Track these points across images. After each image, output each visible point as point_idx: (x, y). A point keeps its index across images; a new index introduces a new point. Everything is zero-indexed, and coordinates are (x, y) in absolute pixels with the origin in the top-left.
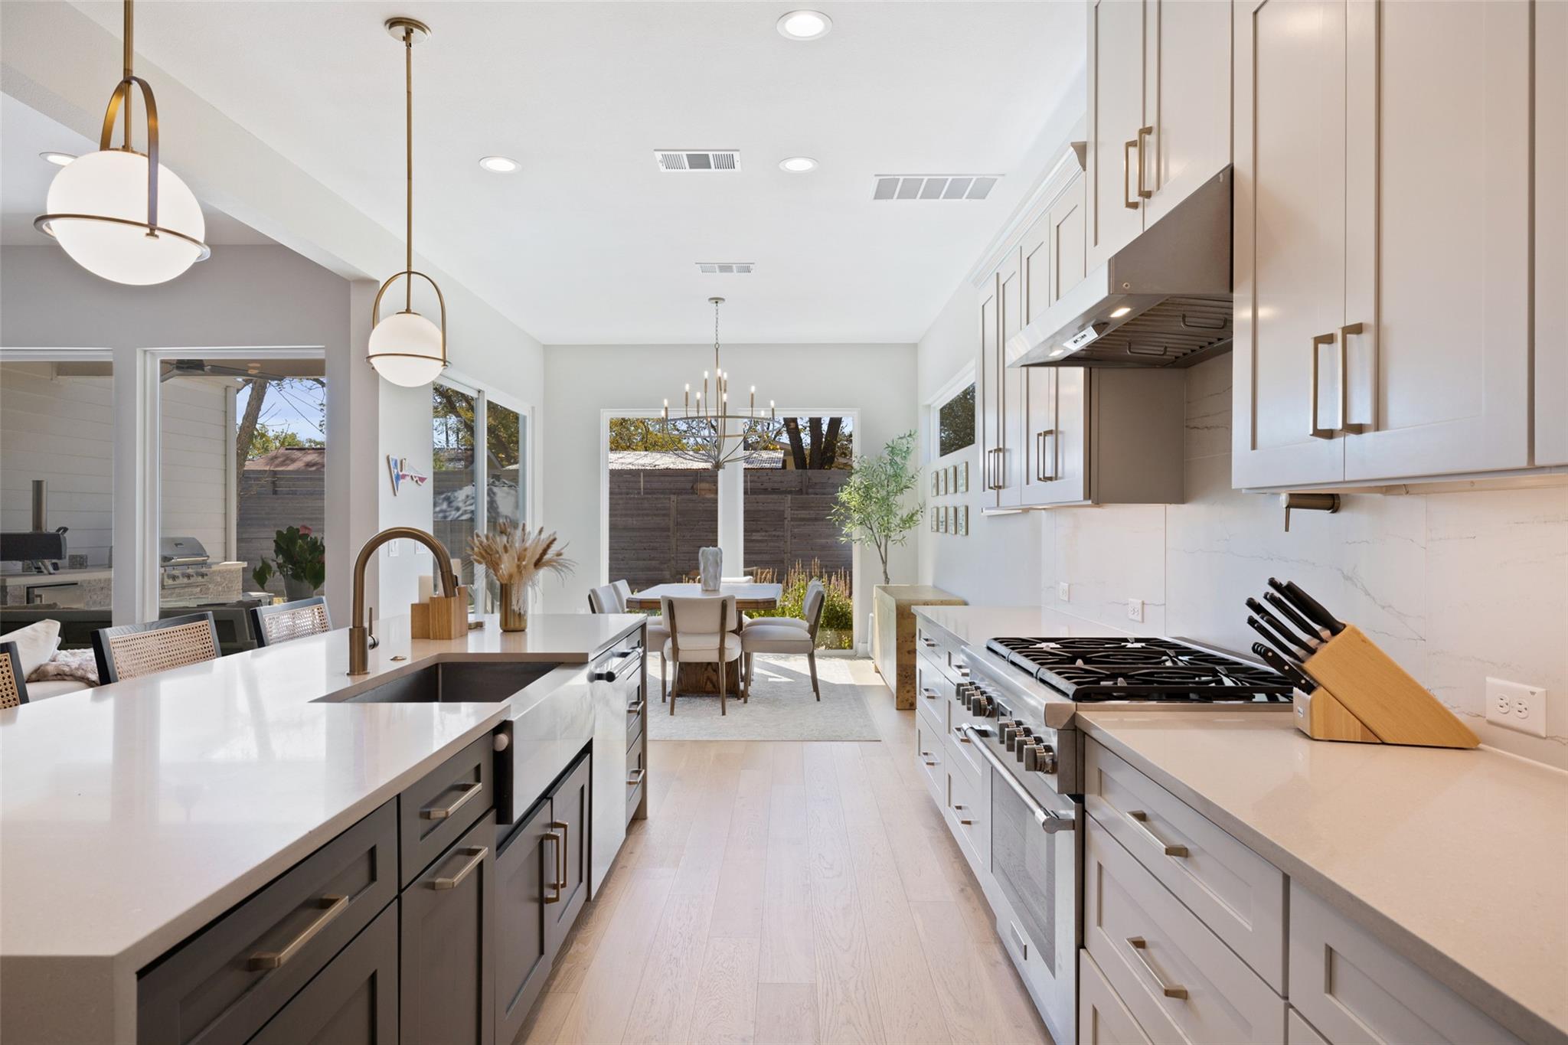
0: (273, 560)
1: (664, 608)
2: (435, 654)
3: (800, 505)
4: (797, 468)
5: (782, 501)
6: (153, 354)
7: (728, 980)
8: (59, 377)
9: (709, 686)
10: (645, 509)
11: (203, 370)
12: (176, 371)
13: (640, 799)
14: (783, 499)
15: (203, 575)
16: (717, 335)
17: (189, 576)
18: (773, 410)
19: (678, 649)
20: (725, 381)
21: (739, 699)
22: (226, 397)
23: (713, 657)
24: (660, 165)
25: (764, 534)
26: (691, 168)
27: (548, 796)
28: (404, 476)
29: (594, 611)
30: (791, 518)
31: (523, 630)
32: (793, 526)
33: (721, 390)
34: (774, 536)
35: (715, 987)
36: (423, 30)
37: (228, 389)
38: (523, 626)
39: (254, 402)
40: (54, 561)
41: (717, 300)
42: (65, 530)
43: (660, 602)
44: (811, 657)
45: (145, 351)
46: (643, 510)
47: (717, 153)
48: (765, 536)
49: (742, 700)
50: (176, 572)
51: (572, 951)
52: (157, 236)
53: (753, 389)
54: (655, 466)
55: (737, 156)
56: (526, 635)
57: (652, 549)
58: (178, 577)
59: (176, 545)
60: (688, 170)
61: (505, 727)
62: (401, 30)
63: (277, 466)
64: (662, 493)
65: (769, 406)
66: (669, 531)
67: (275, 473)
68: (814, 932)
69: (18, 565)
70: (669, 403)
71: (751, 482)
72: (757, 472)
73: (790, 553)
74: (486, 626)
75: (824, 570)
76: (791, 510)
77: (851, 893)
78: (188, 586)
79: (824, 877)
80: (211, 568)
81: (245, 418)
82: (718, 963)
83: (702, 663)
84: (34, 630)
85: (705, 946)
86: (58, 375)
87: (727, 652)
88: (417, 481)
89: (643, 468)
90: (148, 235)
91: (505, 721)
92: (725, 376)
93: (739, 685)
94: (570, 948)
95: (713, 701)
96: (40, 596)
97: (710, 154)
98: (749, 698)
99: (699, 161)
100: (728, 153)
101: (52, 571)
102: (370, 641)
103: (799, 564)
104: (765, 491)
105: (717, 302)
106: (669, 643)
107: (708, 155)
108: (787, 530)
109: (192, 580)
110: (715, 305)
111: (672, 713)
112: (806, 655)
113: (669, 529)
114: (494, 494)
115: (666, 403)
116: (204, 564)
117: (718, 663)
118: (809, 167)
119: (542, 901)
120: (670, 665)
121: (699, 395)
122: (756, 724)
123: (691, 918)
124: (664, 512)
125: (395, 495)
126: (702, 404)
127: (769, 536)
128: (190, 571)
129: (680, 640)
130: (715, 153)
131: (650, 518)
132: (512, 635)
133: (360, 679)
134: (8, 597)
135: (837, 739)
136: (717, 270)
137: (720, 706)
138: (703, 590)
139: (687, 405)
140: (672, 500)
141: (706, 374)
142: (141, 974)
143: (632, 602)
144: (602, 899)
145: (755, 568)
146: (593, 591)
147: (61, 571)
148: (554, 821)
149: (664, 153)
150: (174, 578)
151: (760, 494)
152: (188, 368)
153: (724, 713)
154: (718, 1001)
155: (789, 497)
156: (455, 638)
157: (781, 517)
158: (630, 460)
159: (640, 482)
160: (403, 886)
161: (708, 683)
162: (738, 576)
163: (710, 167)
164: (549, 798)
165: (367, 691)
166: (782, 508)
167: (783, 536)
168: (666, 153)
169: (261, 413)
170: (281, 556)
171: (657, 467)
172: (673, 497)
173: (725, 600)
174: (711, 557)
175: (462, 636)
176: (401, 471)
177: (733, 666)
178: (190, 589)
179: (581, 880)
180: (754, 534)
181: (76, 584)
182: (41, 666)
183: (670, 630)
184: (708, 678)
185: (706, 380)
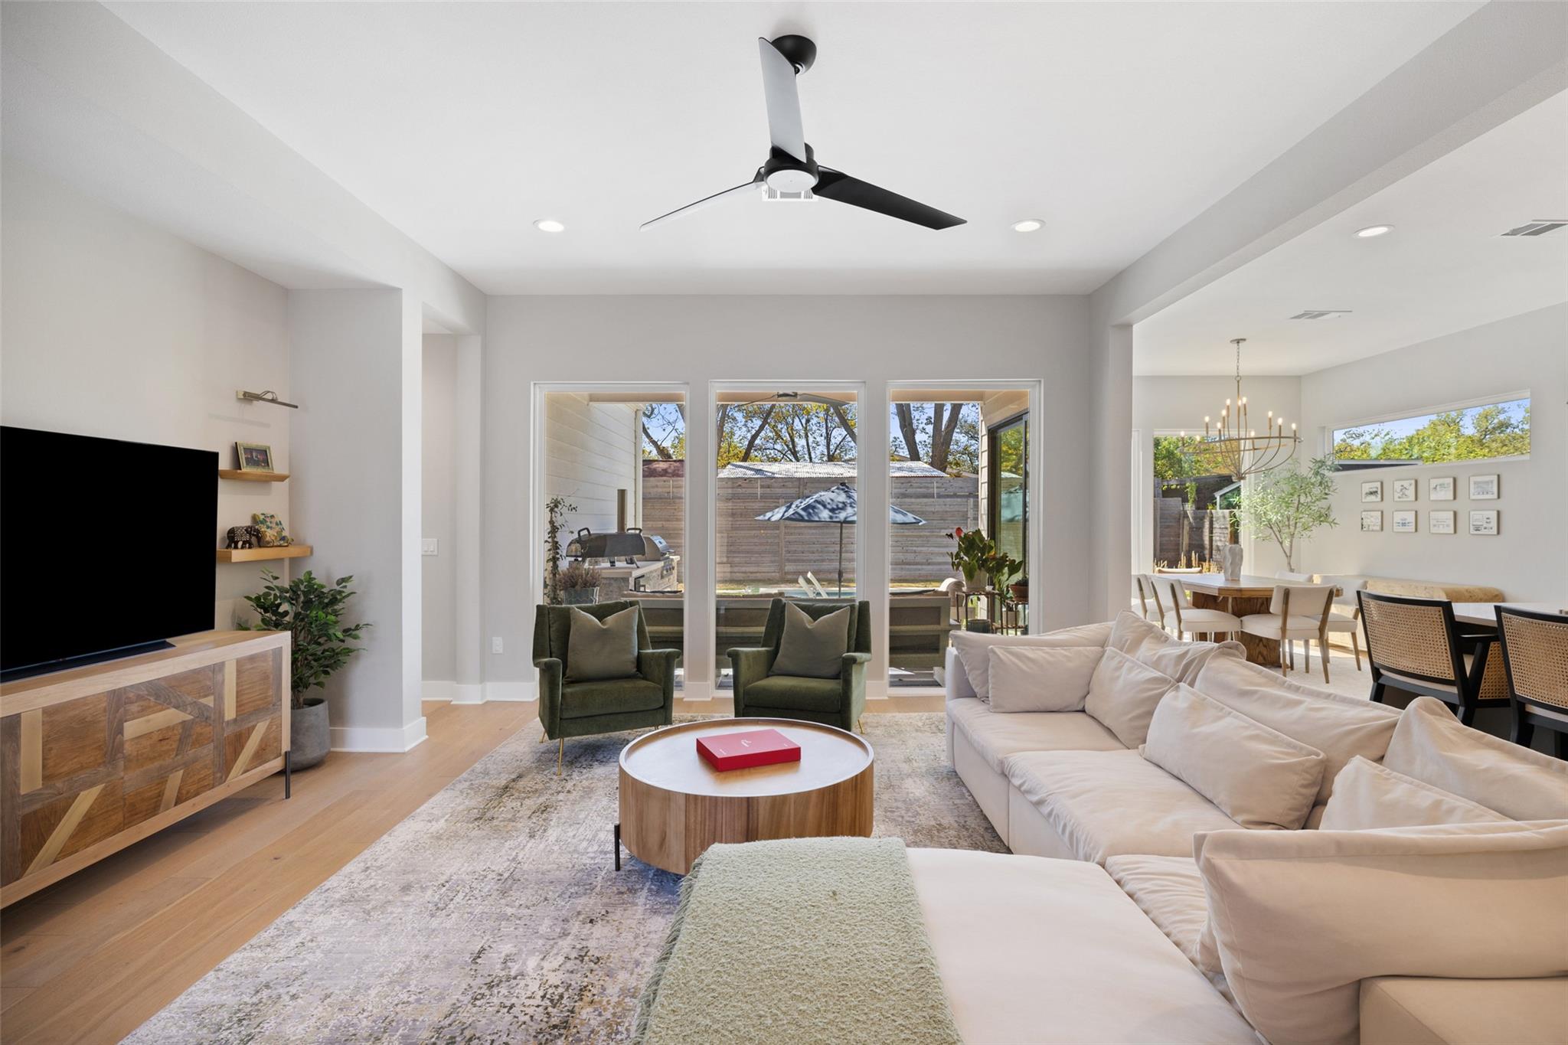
16: (1238, 369)
22: (636, 418)
37: (638, 412)
41: (1238, 341)
110: (1237, 344)
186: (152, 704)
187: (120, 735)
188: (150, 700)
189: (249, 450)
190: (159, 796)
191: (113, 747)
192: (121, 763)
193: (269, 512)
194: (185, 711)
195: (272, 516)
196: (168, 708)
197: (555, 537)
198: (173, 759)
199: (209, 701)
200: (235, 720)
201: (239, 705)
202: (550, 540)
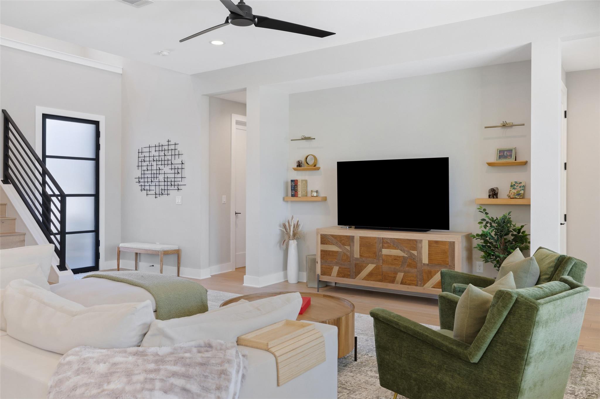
186: (392, 246)
187: (380, 252)
188: (391, 244)
189: (502, 151)
190: (394, 278)
191: (378, 255)
192: (381, 261)
194: (404, 253)
195: (520, 183)
196: (398, 249)
198: (399, 267)
199: (415, 253)
200: (428, 265)
201: (430, 259)
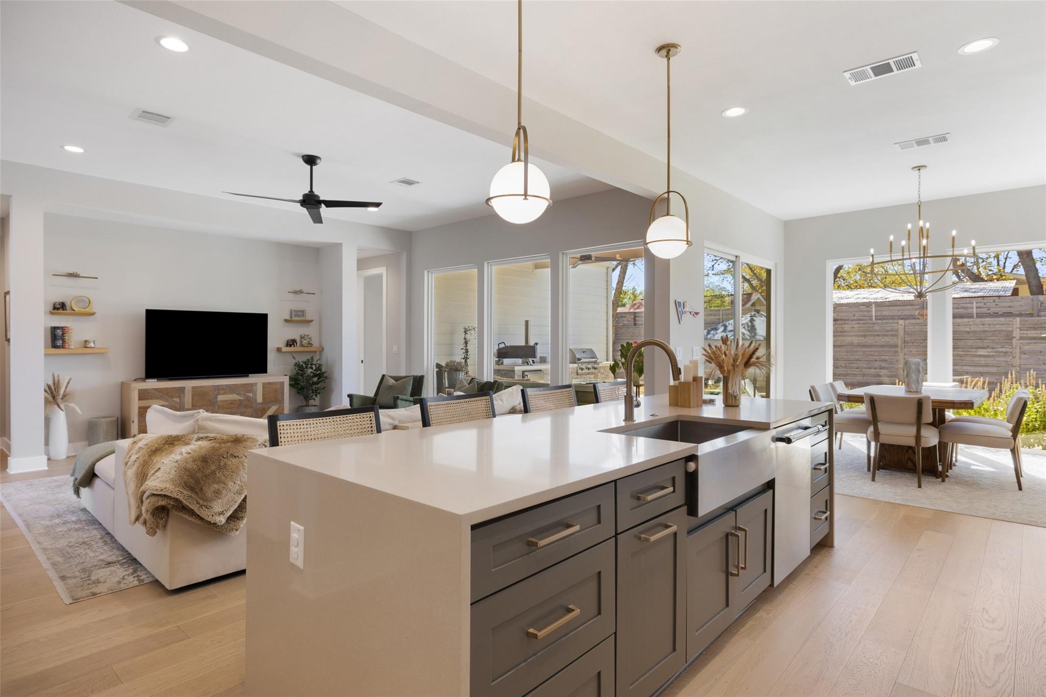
0: (620, 361)
1: (867, 400)
2: (677, 414)
3: (1031, 326)
4: (1032, 294)
5: (1011, 323)
6: (566, 254)
7: (870, 671)
8: (536, 270)
9: (910, 464)
10: (877, 331)
11: (591, 260)
12: (580, 262)
13: (827, 532)
14: (1011, 321)
15: (595, 368)
16: (919, 195)
17: (589, 369)
18: (974, 248)
19: (879, 433)
20: (928, 230)
21: (937, 478)
22: (607, 273)
23: (911, 442)
24: (850, 81)
25: (990, 350)
26: (876, 76)
27: (734, 509)
28: (685, 312)
29: (813, 400)
30: (1020, 337)
31: (738, 406)
32: (1022, 343)
33: (923, 237)
34: (1002, 352)
35: (857, 672)
36: (677, 48)
37: (609, 269)
38: (737, 403)
39: (621, 275)
40: (533, 359)
41: (919, 168)
42: (537, 344)
43: (863, 398)
44: (1014, 452)
45: (563, 253)
46: (875, 331)
47: (897, 59)
48: (992, 352)
49: (940, 480)
50: (583, 367)
51: (758, 615)
52: (527, 199)
53: (954, 233)
54: (886, 299)
55: (915, 56)
56: (740, 409)
57: (882, 361)
58: (584, 369)
59: (583, 352)
60: (874, 78)
61: (693, 458)
62: (664, 52)
63: (635, 309)
64: (891, 319)
65: (971, 246)
66: (897, 347)
67: (635, 312)
68: (959, 664)
69: (520, 361)
70: (875, 251)
71: (977, 308)
72: (983, 299)
73: (1019, 367)
74: (716, 402)
75: (1040, 381)
76: (1020, 330)
77: (1009, 646)
78: (589, 374)
79: (983, 627)
80: (598, 364)
81: (618, 284)
82: (865, 657)
83: (904, 446)
84: (512, 389)
85: (857, 642)
86: (536, 269)
87: (923, 440)
88: (693, 315)
89: (875, 300)
90: (524, 199)
91: (694, 455)
92: (928, 225)
93: (937, 467)
94: (757, 613)
95: (912, 476)
96: (527, 376)
97: (891, 62)
98: (946, 479)
99: (882, 69)
100: (907, 56)
101: (532, 364)
102: (635, 403)
103: (1012, 375)
104: (989, 315)
105: (919, 170)
106: (871, 429)
107: (889, 63)
108: (1016, 348)
109: (590, 371)
110: (918, 171)
111: (873, 480)
112: (1009, 450)
113: (897, 346)
114: (754, 320)
115: (872, 251)
116: (595, 362)
117: (915, 447)
118: (990, 45)
119: (728, 574)
120: (873, 444)
121: (903, 243)
122: (948, 499)
123: (851, 621)
124: (893, 333)
125: (680, 323)
126: (906, 249)
127: (996, 352)
128: (589, 366)
129: (882, 428)
130: (894, 60)
131: (881, 338)
132: (730, 409)
133: (630, 423)
134: (516, 375)
135: (1034, 524)
136: (915, 145)
137: (917, 480)
138: (906, 391)
139: (891, 252)
140: (900, 324)
141: (909, 226)
142: (474, 527)
143: (840, 395)
144: (786, 590)
145: (965, 377)
146: (813, 387)
147: (535, 364)
148: (737, 526)
149: (851, 72)
150: (582, 369)
151: (987, 317)
152: (585, 259)
153: (920, 486)
154: (857, 682)
155: (1018, 319)
156: (694, 407)
157: (1009, 337)
158: (864, 296)
159: (872, 311)
160: (618, 532)
161: (909, 462)
162: (947, 382)
163: (892, 71)
164: (734, 510)
165: (631, 430)
166: (1011, 329)
167: (1011, 352)
168: (853, 71)
169: (625, 280)
170: (623, 359)
171: (887, 300)
172: (901, 322)
173: (920, 399)
174: (913, 367)
175: (697, 406)
176: (684, 309)
177: (929, 452)
178: (590, 376)
179: (765, 571)
180: (979, 350)
181: (541, 370)
182: (514, 406)
183: (871, 418)
184: (909, 459)
185: (909, 231)
186: (228, 392)
187: (216, 399)
188: (227, 390)
189: (295, 311)
191: (214, 401)
192: (217, 407)
193: (307, 334)
194: (240, 396)
195: (308, 336)
196: (234, 394)
197: (467, 346)
199: (251, 395)
200: (262, 403)
201: (264, 398)
202: (464, 348)
